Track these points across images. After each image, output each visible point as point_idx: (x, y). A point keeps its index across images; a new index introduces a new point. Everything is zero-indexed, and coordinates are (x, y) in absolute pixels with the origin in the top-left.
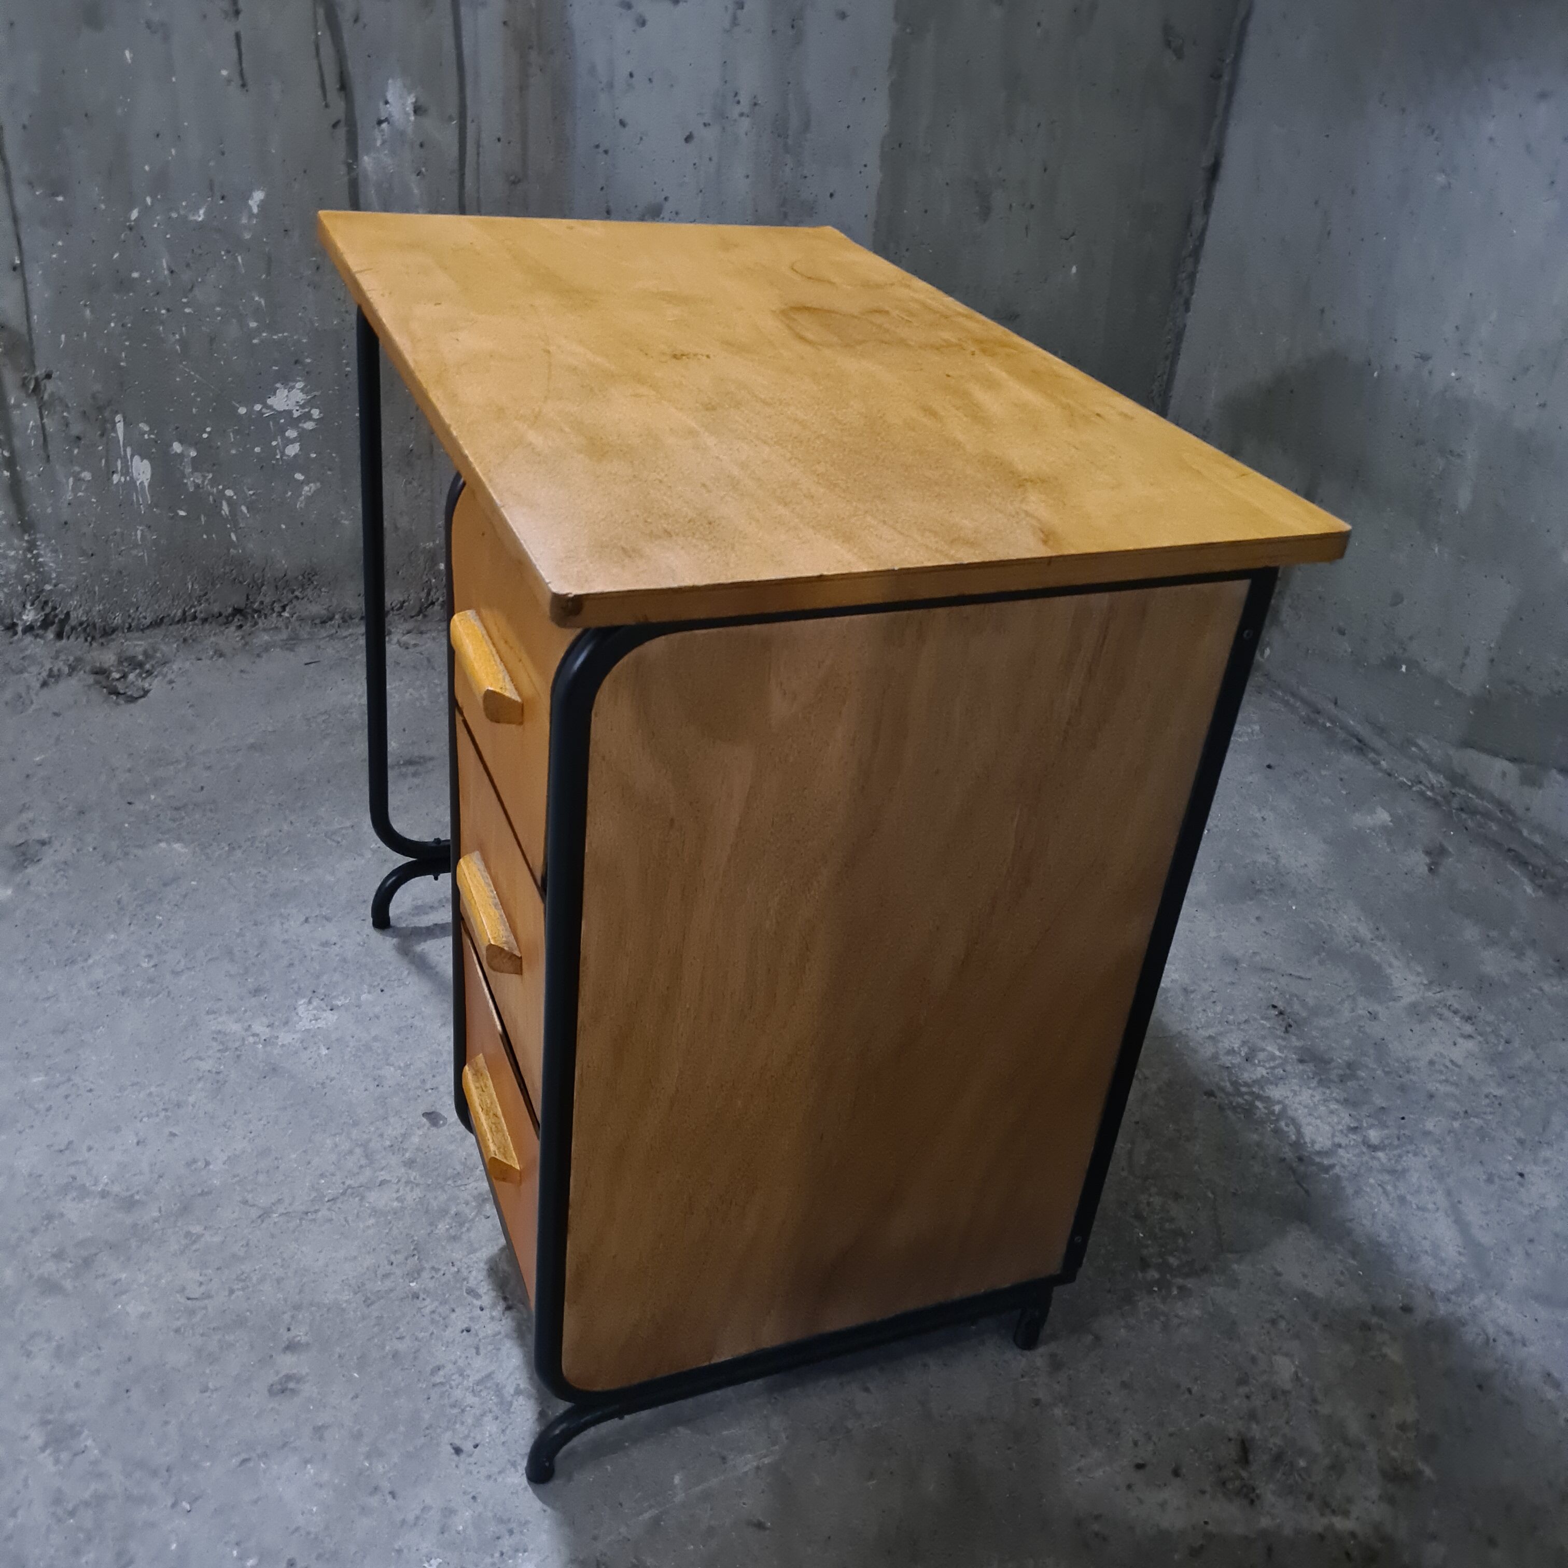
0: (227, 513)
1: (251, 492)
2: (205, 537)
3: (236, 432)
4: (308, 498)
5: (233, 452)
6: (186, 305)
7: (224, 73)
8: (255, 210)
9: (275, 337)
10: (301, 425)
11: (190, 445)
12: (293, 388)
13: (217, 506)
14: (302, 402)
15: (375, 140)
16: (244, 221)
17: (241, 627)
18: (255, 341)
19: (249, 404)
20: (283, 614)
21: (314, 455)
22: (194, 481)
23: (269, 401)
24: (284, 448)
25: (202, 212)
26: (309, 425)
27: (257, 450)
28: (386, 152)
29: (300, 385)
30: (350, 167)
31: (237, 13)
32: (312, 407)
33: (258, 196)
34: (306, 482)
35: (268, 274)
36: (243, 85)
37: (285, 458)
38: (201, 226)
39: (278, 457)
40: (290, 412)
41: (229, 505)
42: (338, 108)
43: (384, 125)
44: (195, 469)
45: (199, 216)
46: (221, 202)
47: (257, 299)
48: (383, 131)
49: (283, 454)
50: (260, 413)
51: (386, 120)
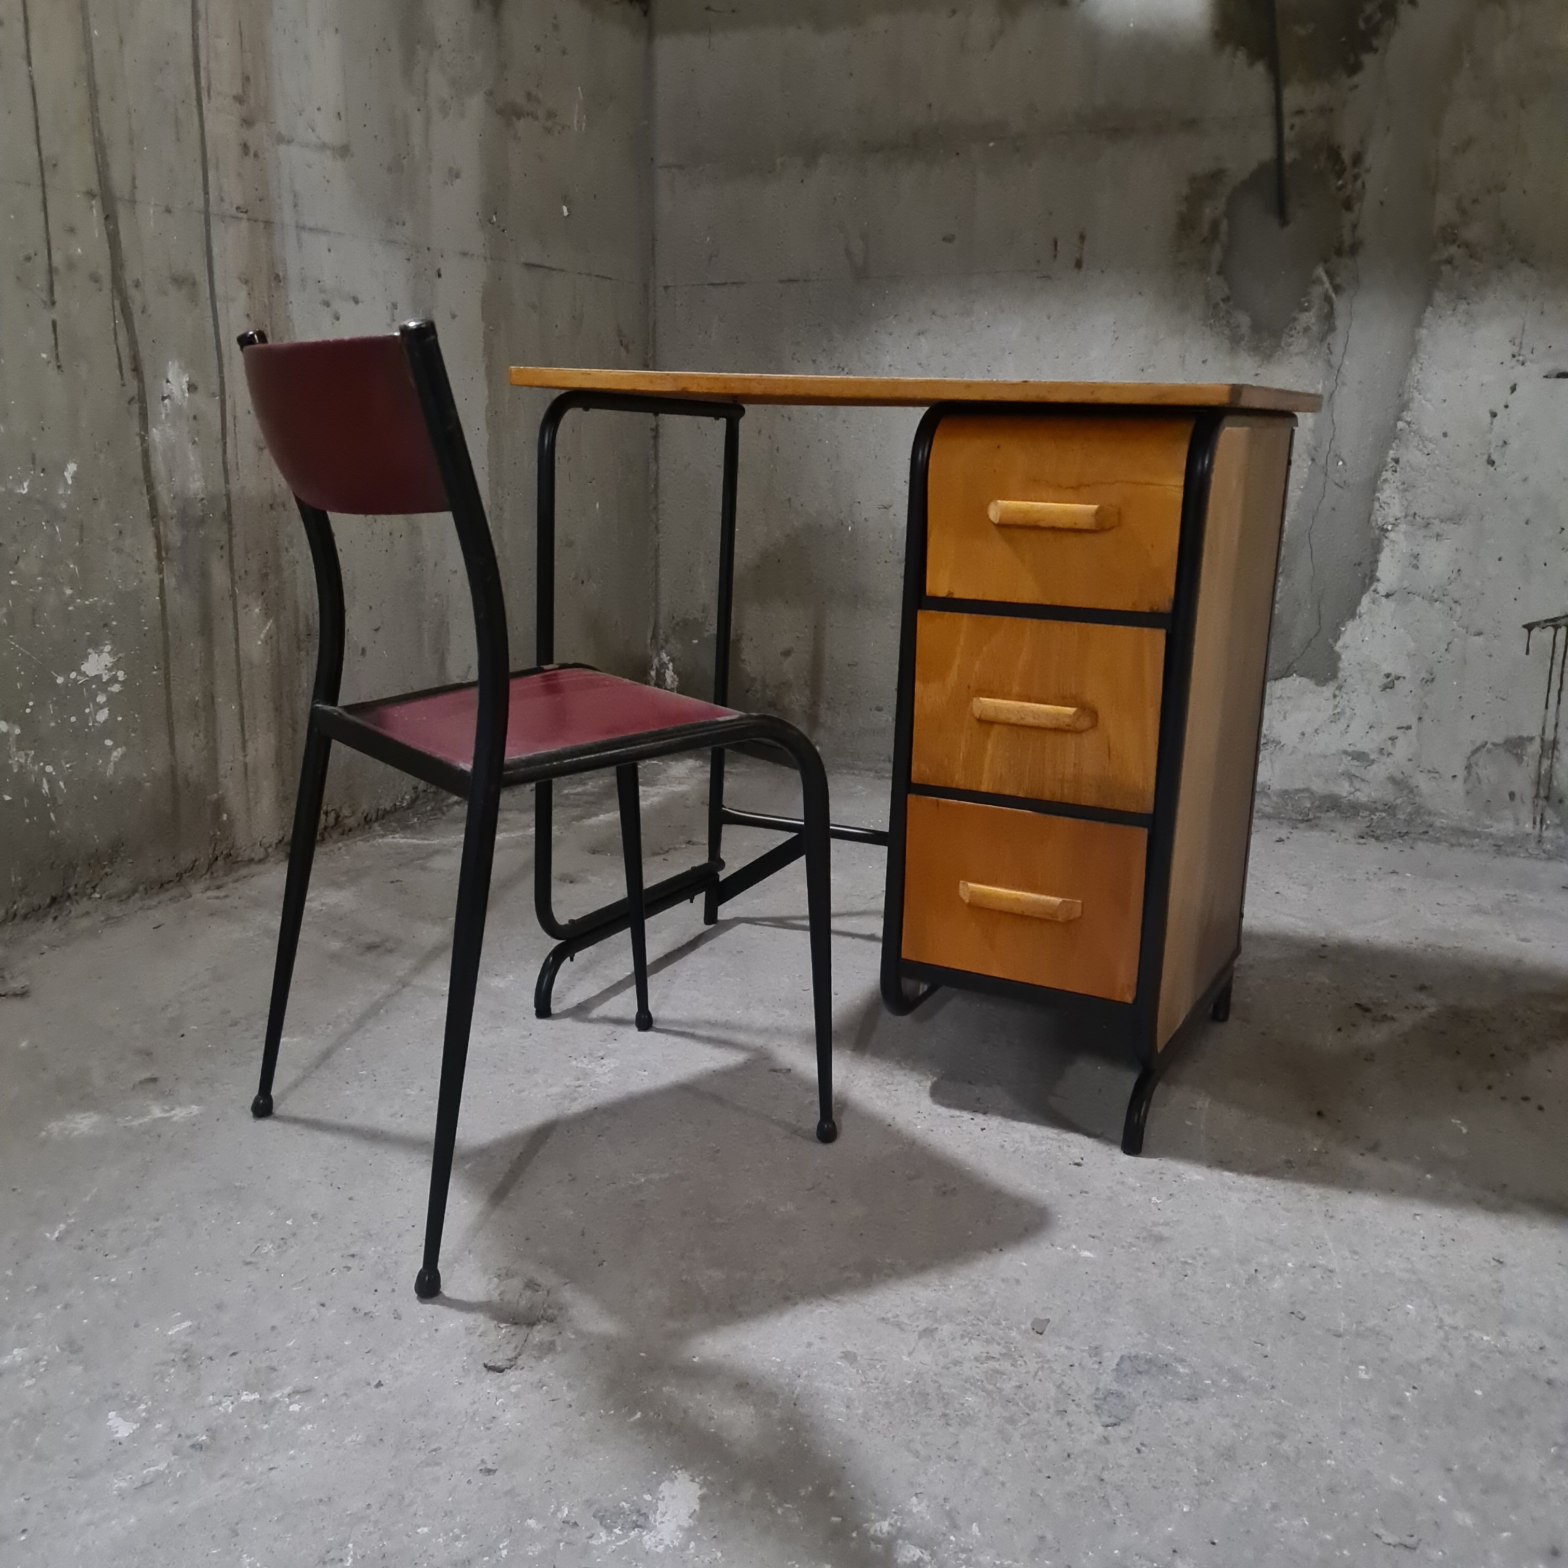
0: (47, 791)
1: (68, 766)
2: (27, 821)
3: (55, 703)
4: (115, 763)
5: (53, 724)
6: (12, 577)
7: (44, 356)
8: (70, 482)
9: (87, 603)
10: (109, 689)
11: (14, 723)
12: (102, 651)
13: (39, 786)
14: (110, 665)
15: (161, 414)
16: (61, 492)
17: (55, 918)
18: (70, 608)
19: (65, 672)
20: (93, 896)
21: (120, 719)
22: (18, 761)
23: (83, 668)
24: (96, 715)
25: (25, 485)
26: (116, 688)
27: (73, 719)
28: (169, 425)
29: (108, 648)
30: (143, 440)
31: (53, 303)
32: (118, 669)
33: (72, 468)
34: (115, 747)
35: (81, 541)
36: (59, 367)
37: (96, 724)
38: (26, 498)
39: (90, 724)
40: (98, 677)
41: (48, 782)
42: (132, 386)
43: (166, 401)
44: (19, 749)
45: (24, 489)
46: (42, 475)
47: (72, 566)
48: (166, 406)
49: (95, 721)
50: (75, 680)
51: (168, 397)
